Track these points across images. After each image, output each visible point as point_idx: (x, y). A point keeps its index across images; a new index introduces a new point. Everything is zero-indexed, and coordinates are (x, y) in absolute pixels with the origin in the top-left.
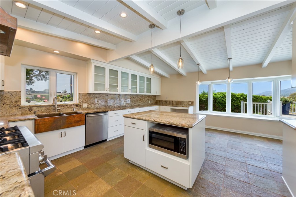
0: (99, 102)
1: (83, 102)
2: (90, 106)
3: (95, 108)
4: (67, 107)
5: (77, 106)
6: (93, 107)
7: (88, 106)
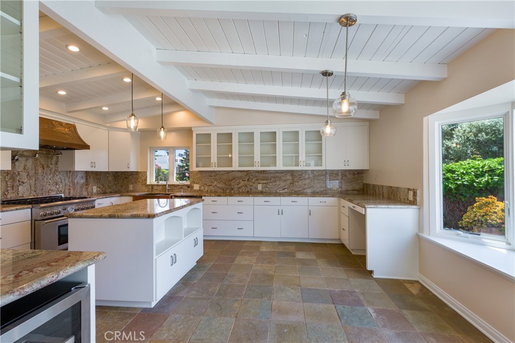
0: (215, 183)
1: (194, 183)
2: (202, 188)
3: (209, 191)
4: (178, 187)
5: (189, 187)
6: (206, 189)
7: (200, 187)
